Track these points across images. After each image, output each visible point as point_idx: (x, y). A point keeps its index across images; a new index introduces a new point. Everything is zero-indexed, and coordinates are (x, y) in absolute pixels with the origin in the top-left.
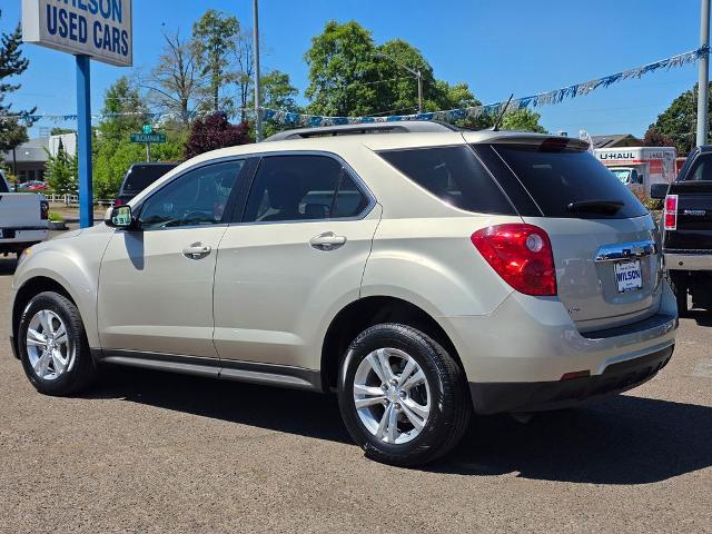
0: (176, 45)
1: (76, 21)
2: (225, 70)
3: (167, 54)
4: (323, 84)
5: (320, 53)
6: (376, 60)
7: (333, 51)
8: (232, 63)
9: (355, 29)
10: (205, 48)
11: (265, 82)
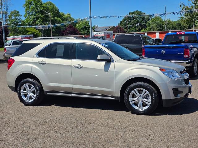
4: (29, 13)
5: (28, 5)
7: (31, 4)
11: (12, 13)
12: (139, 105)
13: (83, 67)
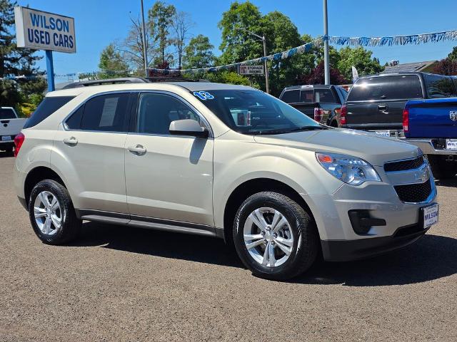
0: (138, 25)
1: (43, 35)
2: (168, 37)
3: (132, 30)
4: (230, 41)
5: (228, 22)
6: (262, 25)
7: (236, 20)
8: (172, 33)
9: (249, 7)
10: (155, 25)
11: (193, 42)
12: (265, 254)
13: (148, 151)
